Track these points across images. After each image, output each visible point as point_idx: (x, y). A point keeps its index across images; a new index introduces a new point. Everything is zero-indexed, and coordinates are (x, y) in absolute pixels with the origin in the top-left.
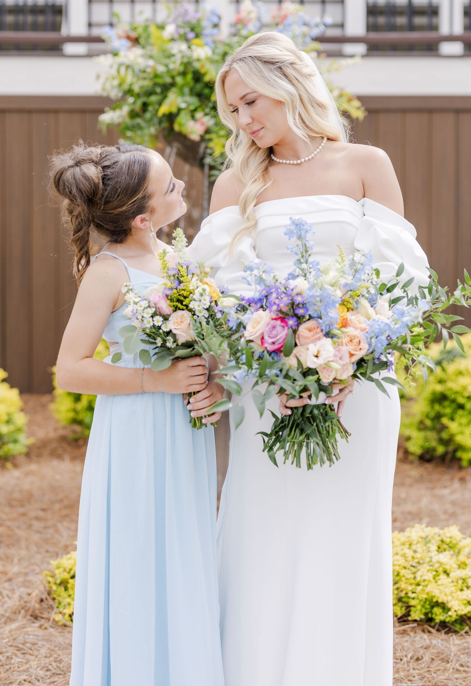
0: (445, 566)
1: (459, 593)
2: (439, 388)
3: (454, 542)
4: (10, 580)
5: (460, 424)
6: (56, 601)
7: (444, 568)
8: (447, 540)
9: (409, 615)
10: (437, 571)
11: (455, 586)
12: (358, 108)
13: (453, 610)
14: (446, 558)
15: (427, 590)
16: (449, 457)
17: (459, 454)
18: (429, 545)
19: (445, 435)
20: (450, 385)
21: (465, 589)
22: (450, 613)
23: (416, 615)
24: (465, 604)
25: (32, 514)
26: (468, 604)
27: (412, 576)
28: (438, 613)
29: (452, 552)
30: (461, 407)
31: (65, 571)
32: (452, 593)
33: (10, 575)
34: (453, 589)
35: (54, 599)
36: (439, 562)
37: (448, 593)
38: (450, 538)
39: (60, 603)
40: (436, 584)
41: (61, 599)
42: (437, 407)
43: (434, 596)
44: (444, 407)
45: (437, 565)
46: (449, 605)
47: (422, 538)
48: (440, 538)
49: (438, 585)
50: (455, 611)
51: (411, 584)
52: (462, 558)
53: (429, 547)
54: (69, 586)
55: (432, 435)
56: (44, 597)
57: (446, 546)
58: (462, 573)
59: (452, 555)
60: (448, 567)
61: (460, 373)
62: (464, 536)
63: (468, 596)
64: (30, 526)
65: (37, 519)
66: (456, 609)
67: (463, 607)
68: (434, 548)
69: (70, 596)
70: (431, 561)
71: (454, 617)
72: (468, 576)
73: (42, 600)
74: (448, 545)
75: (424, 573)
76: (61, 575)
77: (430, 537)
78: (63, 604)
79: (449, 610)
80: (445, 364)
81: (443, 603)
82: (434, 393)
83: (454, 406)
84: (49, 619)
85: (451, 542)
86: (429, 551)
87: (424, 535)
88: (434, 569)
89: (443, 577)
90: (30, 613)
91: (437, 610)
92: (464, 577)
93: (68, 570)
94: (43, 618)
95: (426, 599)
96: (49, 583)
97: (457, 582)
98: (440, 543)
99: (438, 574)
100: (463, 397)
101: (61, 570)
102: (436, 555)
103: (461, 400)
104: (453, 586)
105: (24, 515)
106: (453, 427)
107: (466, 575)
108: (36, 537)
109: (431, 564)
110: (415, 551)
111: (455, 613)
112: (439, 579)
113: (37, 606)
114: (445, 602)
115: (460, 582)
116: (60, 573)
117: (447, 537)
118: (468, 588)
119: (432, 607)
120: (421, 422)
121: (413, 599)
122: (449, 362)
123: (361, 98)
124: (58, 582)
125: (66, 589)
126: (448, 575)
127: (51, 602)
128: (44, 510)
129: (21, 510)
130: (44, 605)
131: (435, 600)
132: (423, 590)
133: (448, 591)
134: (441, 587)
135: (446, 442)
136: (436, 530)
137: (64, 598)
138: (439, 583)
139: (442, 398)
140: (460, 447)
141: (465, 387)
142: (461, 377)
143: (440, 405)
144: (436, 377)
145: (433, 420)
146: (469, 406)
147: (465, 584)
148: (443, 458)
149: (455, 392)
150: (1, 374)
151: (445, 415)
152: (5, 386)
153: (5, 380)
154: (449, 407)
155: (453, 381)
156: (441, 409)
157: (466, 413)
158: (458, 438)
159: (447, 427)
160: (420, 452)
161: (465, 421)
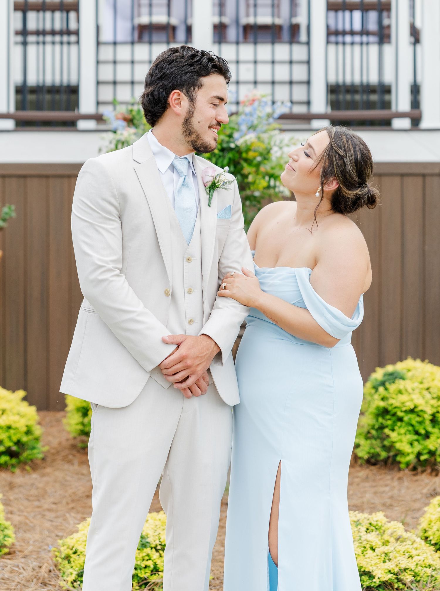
0: (371, 543)
1: (382, 564)
2: (382, 404)
3: (380, 524)
4: (25, 557)
5: (399, 434)
6: (61, 571)
7: (371, 545)
8: (374, 523)
10: (365, 548)
11: (379, 559)
13: (376, 578)
14: (373, 538)
16: (390, 460)
17: (398, 458)
18: (359, 527)
19: (386, 443)
20: (391, 401)
21: (387, 561)
22: (374, 580)
24: (386, 573)
25: (46, 506)
26: (389, 573)
28: (365, 580)
29: (378, 532)
30: (401, 419)
31: (68, 548)
32: (376, 564)
33: (26, 552)
34: (377, 561)
35: (60, 570)
36: (366, 540)
37: (373, 565)
38: (377, 521)
39: (64, 573)
40: (364, 557)
41: (65, 570)
42: (380, 420)
43: (362, 567)
44: (387, 420)
45: (365, 543)
46: (374, 574)
47: (355, 522)
48: (369, 522)
49: (366, 558)
50: (379, 578)
52: (386, 537)
53: (360, 529)
54: (72, 560)
55: (377, 443)
56: (51, 568)
57: (373, 528)
58: (386, 549)
59: (378, 535)
60: (373, 544)
61: (400, 392)
62: (388, 520)
63: (389, 567)
64: (43, 516)
65: (50, 510)
66: (380, 576)
67: (385, 575)
68: (363, 529)
69: (72, 567)
70: (360, 539)
71: (378, 583)
72: (390, 551)
73: (50, 571)
74: (374, 527)
76: (65, 551)
77: (360, 521)
78: (66, 574)
79: (374, 577)
80: (387, 385)
81: (369, 572)
82: (378, 408)
83: (394, 418)
84: (55, 586)
85: (377, 525)
86: (359, 532)
87: (356, 519)
88: (363, 545)
89: (370, 551)
90: (41, 581)
92: (386, 552)
93: (71, 547)
94: (50, 585)
96: (56, 557)
97: (381, 556)
98: (369, 525)
99: (366, 549)
100: (401, 411)
101: (65, 547)
102: (364, 535)
103: (400, 414)
104: (377, 559)
105: (39, 507)
106: (394, 436)
107: (389, 550)
108: (48, 524)
109: (360, 541)
111: (378, 580)
112: (367, 554)
113: (46, 575)
114: (371, 571)
115: (383, 555)
116: (65, 550)
117: (374, 521)
118: (390, 560)
120: (369, 432)
122: (390, 383)
124: (63, 556)
125: (69, 562)
126: (374, 550)
127: (57, 572)
128: (55, 503)
129: (36, 503)
130: (52, 574)
133: (373, 562)
134: (368, 560)
135: (388, 449)
136: (366, 515)
137: (68, 569)
138: (367, 556)
139: (384, 412)
140: (399, 453)
141: (403, 403)
142: (400, 395)
143: (383, 418)
144: (380, 395)
145: (377, 430)
146: (406, 419)
147: (387, 557)
148: (385, 461)
149: (396, 408)
150: (21, 393)
151: (387, 427)
152: (25, 404)
153: (24, 399)
154: (390, 419)
155: (393, 398)
156: (384, 422)
157: (403, 424)
158: (398, 446)
159: (388, 436)
160: (366, 457)
161: (402, 431)
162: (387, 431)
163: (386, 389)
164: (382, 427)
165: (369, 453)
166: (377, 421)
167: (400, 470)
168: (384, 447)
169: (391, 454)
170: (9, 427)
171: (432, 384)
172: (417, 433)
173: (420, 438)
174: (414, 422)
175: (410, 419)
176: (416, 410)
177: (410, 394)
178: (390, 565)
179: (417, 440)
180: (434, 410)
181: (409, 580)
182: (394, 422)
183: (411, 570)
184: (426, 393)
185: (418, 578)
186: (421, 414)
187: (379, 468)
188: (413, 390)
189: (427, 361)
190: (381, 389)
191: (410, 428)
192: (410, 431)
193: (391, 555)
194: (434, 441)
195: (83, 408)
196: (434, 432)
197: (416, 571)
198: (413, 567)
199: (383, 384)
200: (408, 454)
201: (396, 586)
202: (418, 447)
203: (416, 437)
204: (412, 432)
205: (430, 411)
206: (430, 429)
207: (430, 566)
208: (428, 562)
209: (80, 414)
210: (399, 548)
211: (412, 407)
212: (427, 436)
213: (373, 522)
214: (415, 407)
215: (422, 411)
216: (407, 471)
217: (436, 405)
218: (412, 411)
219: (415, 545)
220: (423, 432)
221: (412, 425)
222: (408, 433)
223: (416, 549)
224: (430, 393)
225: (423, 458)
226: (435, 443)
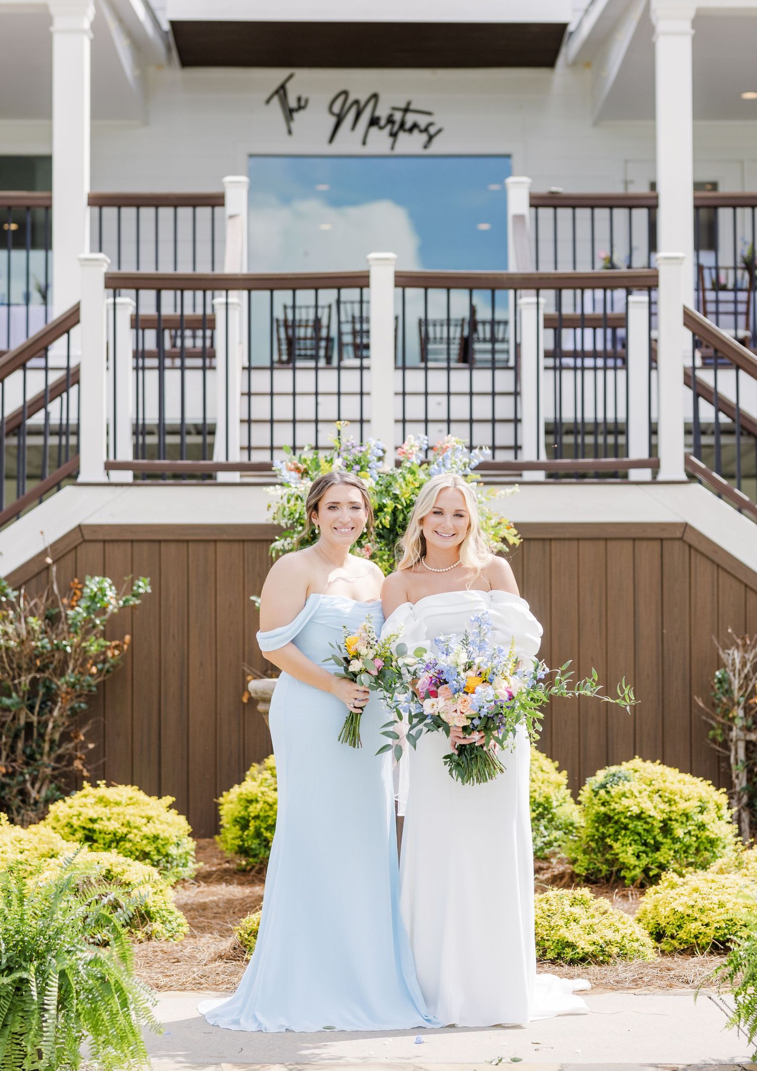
0: (575, 916)
1: (587, 935)
2: (603, 809)
3: (585, 899)
5: (624, 844)
7: (575, 918)
9: (545, 955)
10: (568, 919)
11: (584, 930)
12: (515, 536)
13: (580, 948)
14: (577, 910)
15: (559, 933)
17: (623, 873)
18: (563, 901)
19: (610, 856)
20: (613, 806)
21: (592, 933)
22: (578, 951)
23: (551, 955)
24: (591, 944)
26: (594, 945)
27: (547, 924)
28: (568, 952)
29: (583, 907)
32: (580, 935)
34: (582, 932)
35: (246, 945)
36: (570, 913)
37: (577, 936)
39: (251, 948)
40: (567, 929)
42: (601, 829)
43: (565, 938)
44: (609, 828)
45: (569, 915)
46: (578, 945)
48: (573, 896)
49: (569, 930)
50: (583, 949)
51: (547, 930)
52: (591, 910)
55: (598, 857)
56: (236, 947)
57: (578, 902)
58: (590, 922)
59: (583, 909)
60: (577, 916)
61: (625, 795)
62: (595, 896)
63: (594, 939)
66: (583, 947)
67: (589, 947)
68: (567, 903)
70: (564, 912)
71: (582, 954)
72: (595, 924)
73: (235, 948)
75: (558, 921)
76: (251, 927)
77: (564, 895)
79: (577, 948)
81: (572, 943)
82: (598, 813)
83: (616, 827)
85: (582, 899)
86: (563, 905)
87: (560, 895)
89: (573, 923)
90: (224, 958)
91: (567, 950)
92: (591, 924)
95: (558, 940)
96: (241, 934)
97: (585, 928)
98: (573, 900)
99: (569, 921)
100: (626, 818)
101: (251, 924)
102: (569, 908)
103: (625, 821)
106: (616, 846)
109: (564, 914)
110: (550, 905)
111: (582, 951)
112: (570, 925)
113: (231, 952)
114: (574, 942)
115: (588, 927)
117: (578, 894)
118: (595, 932)
119: (563, 949)
120: (588, 845)
121: (548, 940)
122: (613, 785)
123: (517, 526)
124: (249, 931)
126: (578, 922)
127: (244, 949)
130: (238, 951)
131: (565, 941)
132: (555, 933)
133: (577, 934)
134: (572, 931)
135: (611, 863)
136: (571, 891)
138: (570, 928)
139: (605, 819)
140: (624, 866)
141: (628, 808)
142: (623, 799)
143: (604, 826)
144: (600, 799)
145: (597, 842)
146: (630, 826)
147: (591, 930)
148: (607, 879)
149: (619, 813)
150: (169, 800)
151: (609, 836)
152: (174, 812)
153: (170, 807)
154: (612, 827)
155: (616, 803)
156: (605, 831)
157: (628, 833)
158: (622, 857)
159: (611, 847)
160: (584, 874)
161: (627, 841)
162: (608, 840)
163: (608, 792)
164: (603, 837)
165: (587, 869)
166: (598, 830)
167: (624, 886)
168: (607, 861)
169: (615, 869)
170: (156, 838)
171: (662, 786)
172: (645, 844)
173: (648, 849)
174: (641, 831)
175: (636, 826)
176: (643, 816)
177: (636, 797)
178: (595, 937)
179: (644, 852)
180: (665, 816)
181: (615, 952)
182: (616, 831)
183: (618, 943)
184: (656, 797)
185: (625, 952)
186: (649, 820)
187: (600, 887)
188: (640, 793)
189: (658, 761)
190: (602, 792)
191: (637, 837)
192: (635, 841)
193: (595, 928)
194: (666, 853)
195: (243, 818)
196: (667, 843)
197: (623, 944)
198: (619, 939)
199: (603, 786)
200: (635, 867)
201: (601, 958)
202: (645, 860)
203: (643, 848)
204: (639, 842)
205: (660, 817)
206: (660, 838)
207: (637, 940)
208: (634, 937)
209: (238, 827)
210: (605, 921)
211: (639, 812)
212: (657, 847)
213: (577, 897)
214: (642, 813)
215: (650, 816)
216: (632, 888)
217: (668, 810)
218: (639, 817)
219: (622, 920)
220: (652, 842)
221: (639, 834)
222: (633, 843)
223: (623, 923)
224: (660, 796)
225: (651, 874)
226: (666, 856)
